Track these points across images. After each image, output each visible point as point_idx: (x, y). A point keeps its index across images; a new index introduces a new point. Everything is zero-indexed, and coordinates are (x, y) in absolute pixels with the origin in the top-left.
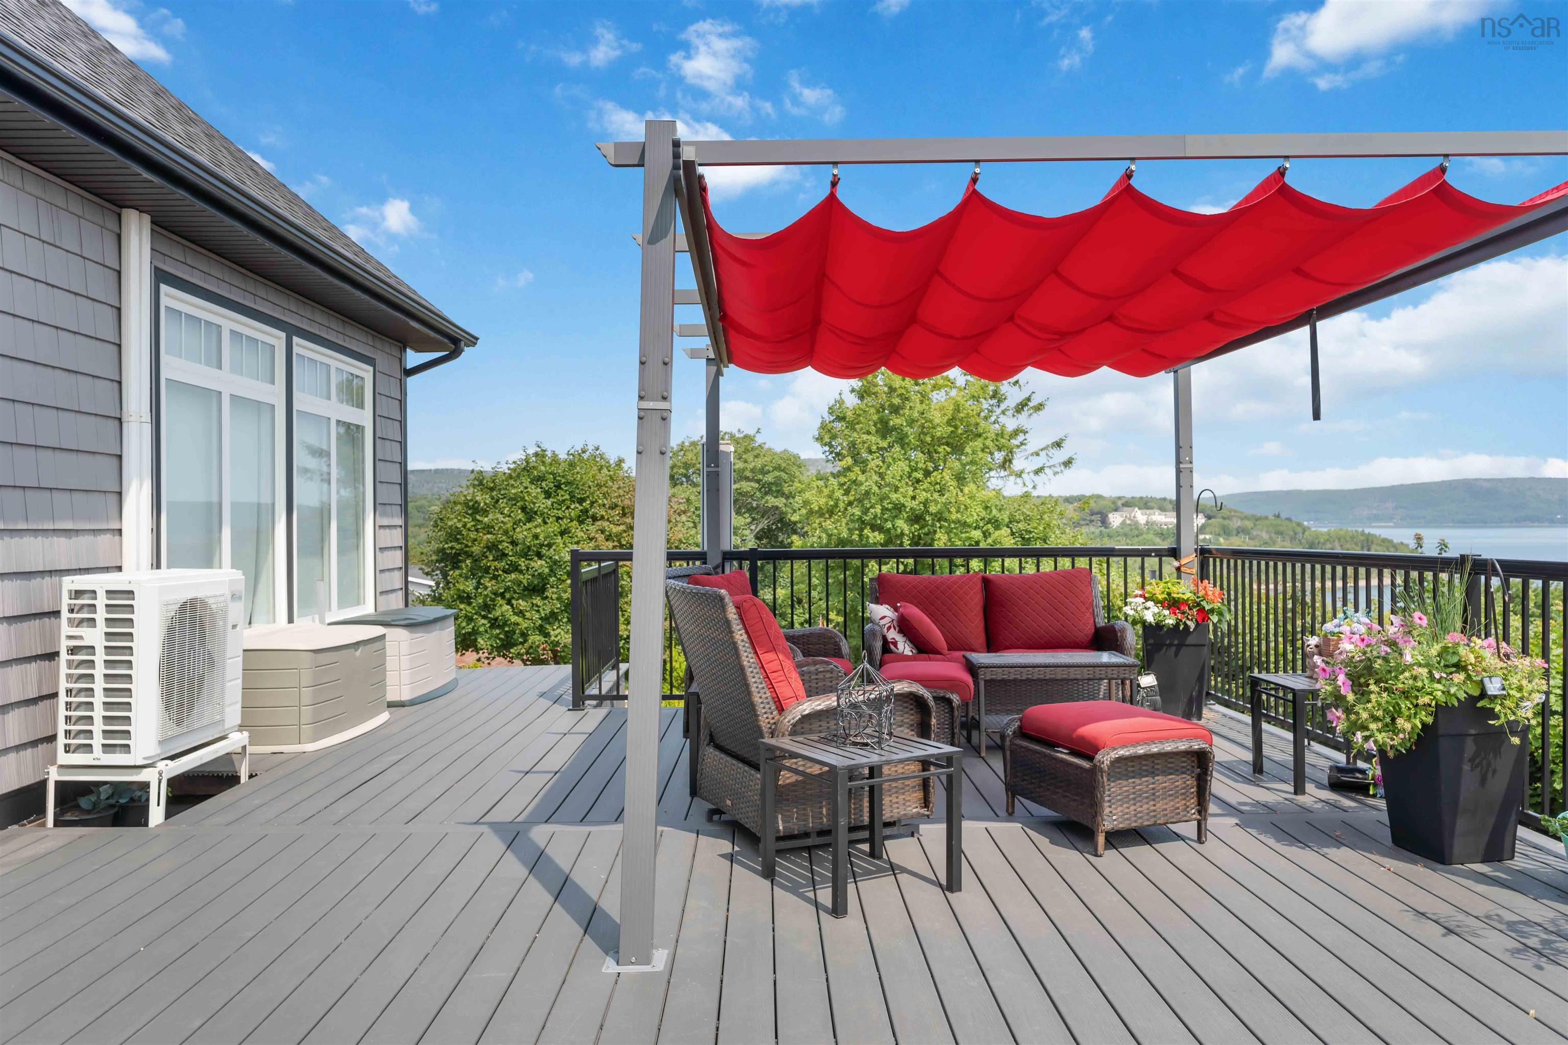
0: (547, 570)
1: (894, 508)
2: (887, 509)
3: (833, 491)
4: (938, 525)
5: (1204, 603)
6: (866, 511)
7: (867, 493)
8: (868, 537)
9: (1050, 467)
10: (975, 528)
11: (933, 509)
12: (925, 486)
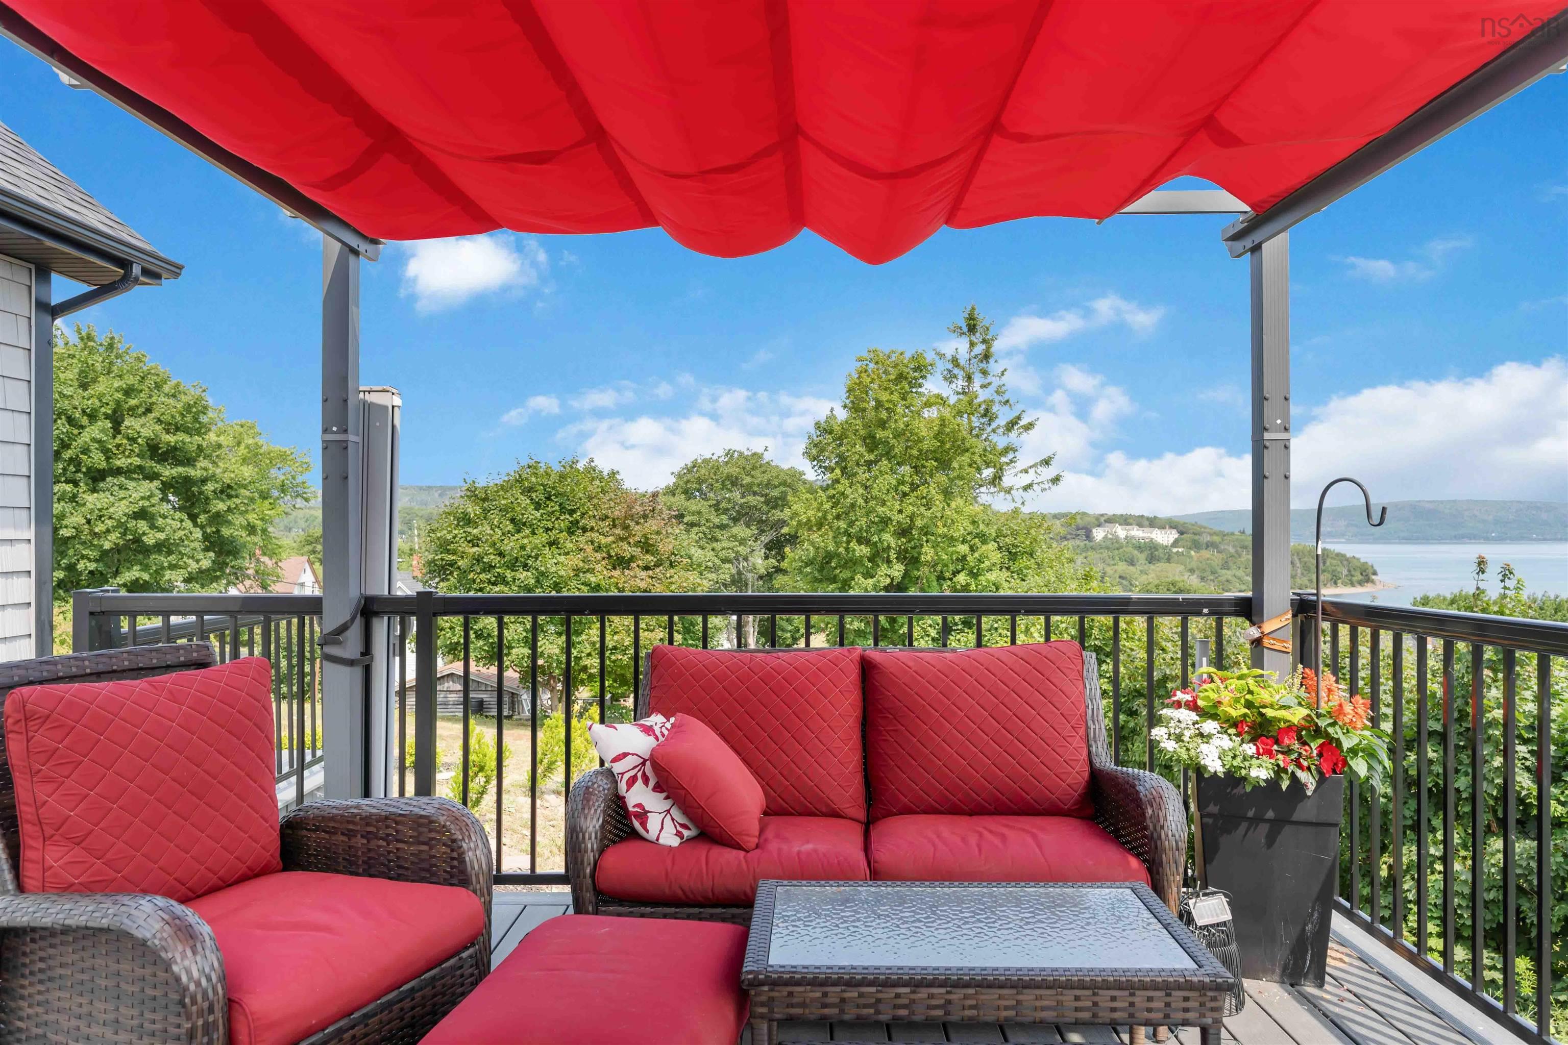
0: (532, 581)
1: (881, 522)
2: (873, 522)
3: (821, 504)
4: (925, 539)
5: (1334, 731)
6: (851, 524)
7: (853, 506)
8: (854, 550)
9: (1038, 484)
10: (963, 542)
11: (919, 523)
12: (911, 500)
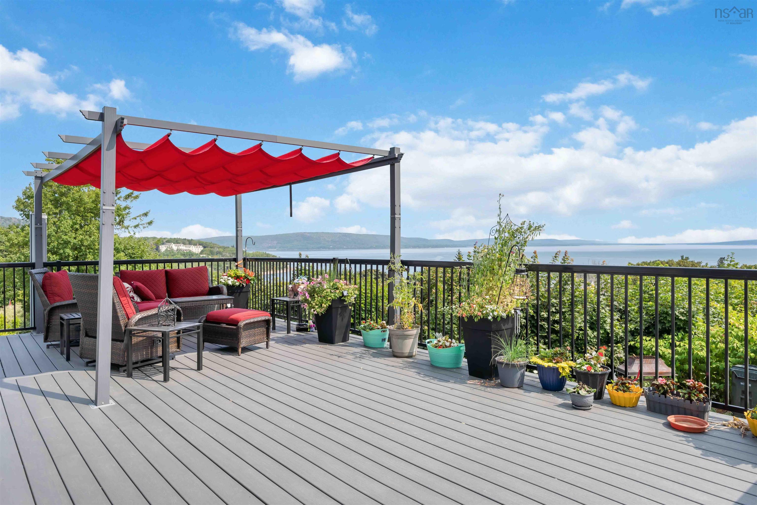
1: (64, 243)
4: (88, 251)
5: (248, 277)
9: (142, 225)
11: (86, 243)
